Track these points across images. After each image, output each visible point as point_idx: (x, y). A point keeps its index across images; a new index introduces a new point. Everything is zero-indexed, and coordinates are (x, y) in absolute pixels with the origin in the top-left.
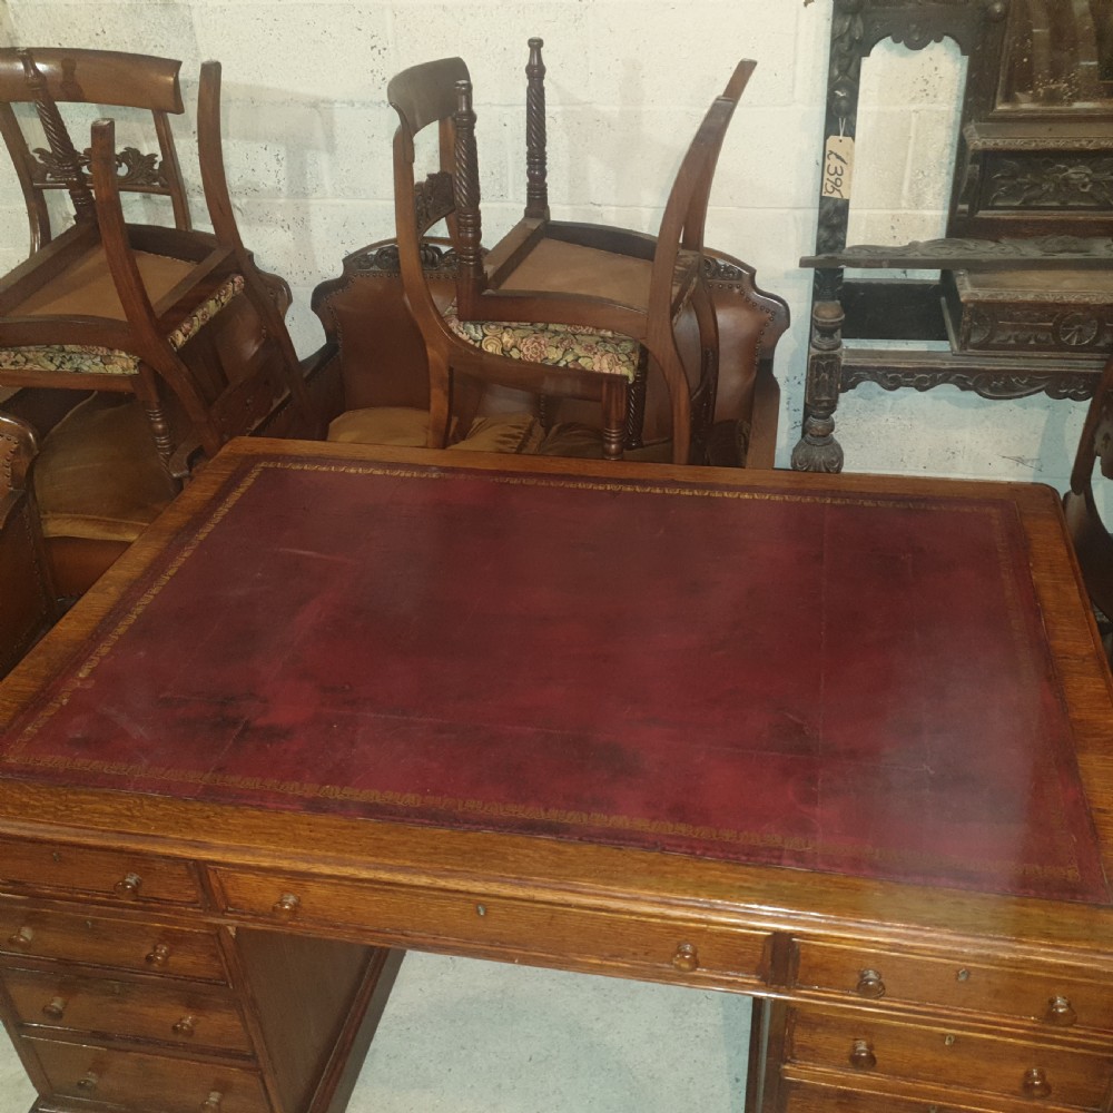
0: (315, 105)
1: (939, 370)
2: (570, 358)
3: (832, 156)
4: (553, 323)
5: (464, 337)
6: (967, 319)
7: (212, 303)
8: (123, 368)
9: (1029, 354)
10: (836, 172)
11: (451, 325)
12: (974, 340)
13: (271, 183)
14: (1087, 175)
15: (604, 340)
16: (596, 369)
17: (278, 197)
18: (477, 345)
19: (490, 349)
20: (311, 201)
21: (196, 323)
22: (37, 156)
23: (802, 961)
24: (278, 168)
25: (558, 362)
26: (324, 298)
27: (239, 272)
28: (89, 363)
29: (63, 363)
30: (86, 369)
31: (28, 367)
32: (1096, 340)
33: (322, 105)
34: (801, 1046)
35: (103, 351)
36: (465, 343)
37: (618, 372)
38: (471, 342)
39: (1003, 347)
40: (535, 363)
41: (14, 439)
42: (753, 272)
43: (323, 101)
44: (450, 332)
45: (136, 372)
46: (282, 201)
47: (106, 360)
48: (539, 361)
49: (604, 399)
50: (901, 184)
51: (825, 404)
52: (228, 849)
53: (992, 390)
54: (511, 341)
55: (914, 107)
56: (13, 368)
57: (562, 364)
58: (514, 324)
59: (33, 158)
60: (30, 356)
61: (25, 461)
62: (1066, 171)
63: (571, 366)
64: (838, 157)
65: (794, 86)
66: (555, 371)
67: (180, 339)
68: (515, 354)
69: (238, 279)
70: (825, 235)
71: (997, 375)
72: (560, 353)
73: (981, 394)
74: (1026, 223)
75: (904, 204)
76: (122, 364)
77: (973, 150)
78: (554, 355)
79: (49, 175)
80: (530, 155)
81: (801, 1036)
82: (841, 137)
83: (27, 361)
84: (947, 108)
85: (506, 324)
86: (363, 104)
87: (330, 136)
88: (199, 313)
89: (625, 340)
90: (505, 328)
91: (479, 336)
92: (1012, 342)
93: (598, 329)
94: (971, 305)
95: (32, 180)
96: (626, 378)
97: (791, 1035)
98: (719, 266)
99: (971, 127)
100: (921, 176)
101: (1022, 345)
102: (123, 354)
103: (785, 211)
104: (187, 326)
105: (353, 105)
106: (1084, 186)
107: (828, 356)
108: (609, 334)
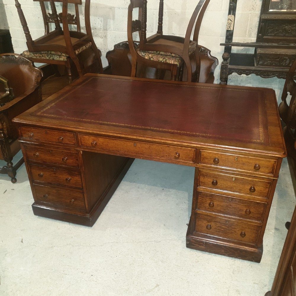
0: (111, 8)
1: (251, 70)
2: (164, 60)
3: (229, 20)
4: (161, 51)
5: (141, 55)
6: (258, 58)
7: (84, 47)
8: (64, 59)
9: (273, 67)
10: (230, 24)
11: (138, 52)
12: (260, 63)
13: (99, 27)
14: (290, 28)
15: (173, 57)
16: (170, 63)
17: (100, 30)
18: (143, 57)
19: (146, 58)
20: (108, 32)
21: (80, 50)
22: (48, 15)
23: (202, 156)
24: (101, 23)
25: (162, 61)
26: (109, 54)
27: (91, 41)
28: (56, 57)
29: (50, 57)
30: (55, 59)
31: (43, 58)
32: (289, 64)
33: (112, 8)
34: (202, 182)
35: (60, 54)
36: (141, 56)
37: (175, 63)
38: (142, 56)
39: (267, 65)
40: (156, 61)
41: (38, 73)
42: (210, 51)
43: (113, 8)
44: (138, 53)
45: (66, 60)
46: (101, 31)
47: (60, 56)
48: (157, 61)
49: (172, 70)
50: (246, 31)
51: (224, 78)
52: (83, 129)
53: (264, 76)
54: (151, 56)
55: (250, 12)
56: (39, 58)
57: (163, 61)
58: (152, 52)
59: (47, 15)
60: (43, 55)
61: (40, 78)
62: (285, 26)
63: (164, 62)
64: (230, 20)
65: (222, 6)
66: (161, 63)
67: (77, 52)
68: (152, 59)
69: (90, 43)
70: (227, 41)
71: (265, 72)
72: (162, 59)
73: (261, 76)
74: (275, 39)
75: (247, 36)
76: (63, 58)
77: (262, 19)
78: (161, 59)
79: (50, 19)
80: (159, 18)
81: (202, 179)
82: (231, 15)
83: (43, 56)
84: (258, 13)
85: (150, 52)
86: (122, 8)
87: (114, 16)
88: (81, 48)
89: (177, 57)
90: (150, 53)
91: (144, 55)
92: (269, 64)
93: (172, 53)
94: (259, 54)
95: (46, 20)
96: (177, 65)
97: (199, 178)
98: (202, 49)
99: (263, 15)
100: (251, 29)
101: (271, 65)
102: (64, 55)
103: (218, 37)
104: (79, 50)
105: (119, 9)
106: (289, 30)
107: (225, 65)
108: (174, 55)
